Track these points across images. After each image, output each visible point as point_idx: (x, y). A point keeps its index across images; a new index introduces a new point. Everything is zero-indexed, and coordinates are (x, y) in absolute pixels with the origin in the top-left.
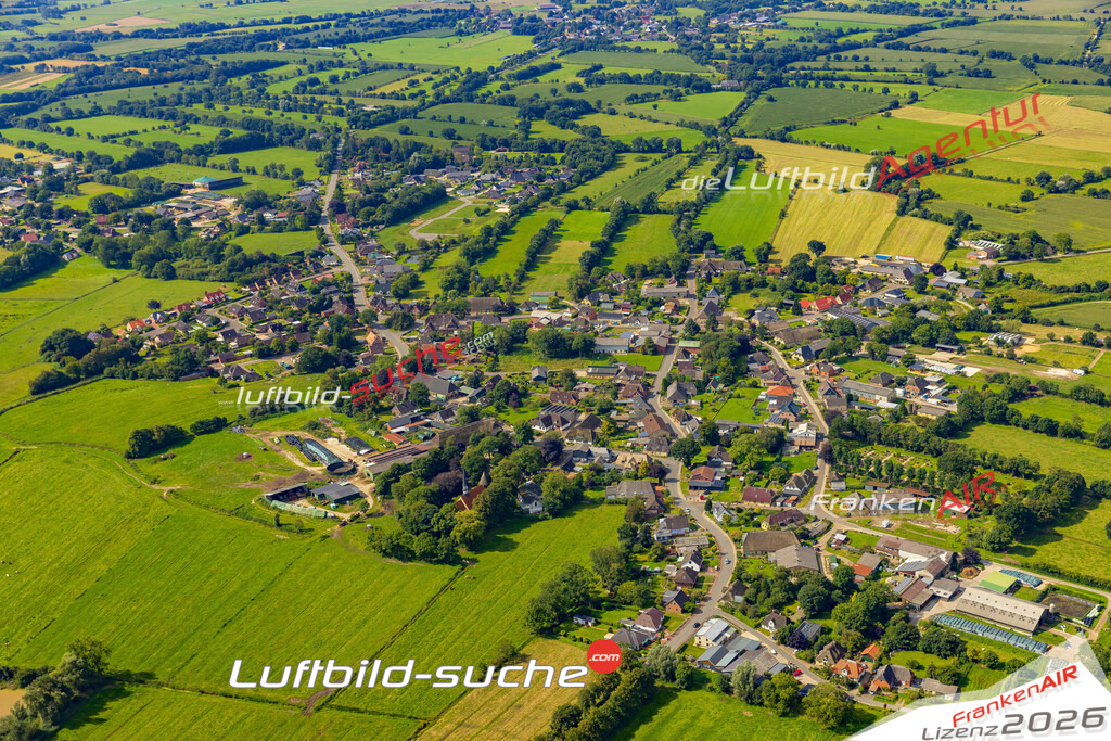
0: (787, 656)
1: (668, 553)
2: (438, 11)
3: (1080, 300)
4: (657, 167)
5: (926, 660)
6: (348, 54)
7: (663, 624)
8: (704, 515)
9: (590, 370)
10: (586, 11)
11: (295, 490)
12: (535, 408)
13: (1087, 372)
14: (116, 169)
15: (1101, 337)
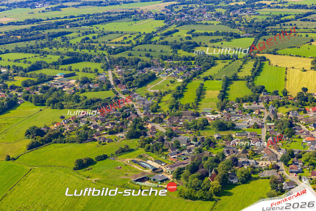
2: (123, 12)
4: (231, 65)
6: (94, 28)
8: (299, 181)
9: (237, 134)
10: (180, 11)
11: (143, 178)
12: (221, 148)
14: (25, 71)
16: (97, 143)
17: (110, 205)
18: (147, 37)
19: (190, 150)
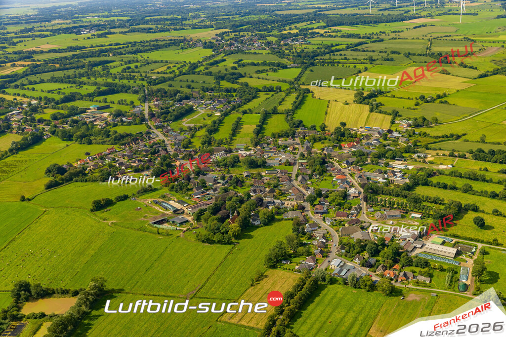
0: (365, 271)
1: (312, 236)
2: (171, 40)
3: (445, 141)
4: (273, 97)
5: (418, 269)
6: (139, 56)
7: (316, 262)
8: (322, 222)
9: (267, 172)
10: (231, 39)
11: (162, 220)
12: (248, 187)
13: (453, 166)
14: (57, 103)
15: (456, 154)
17: (122, 250)
18: (192, 66)
19: (215, 190)
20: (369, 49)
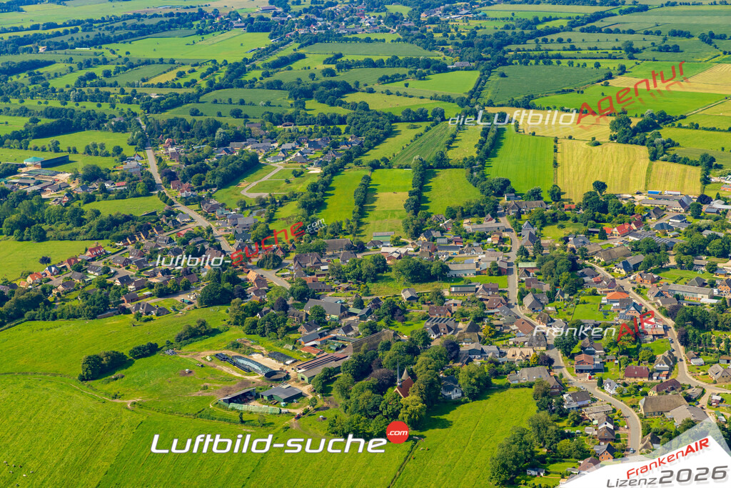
1: (582, 419)
2: (171, 15)
4: (430, 133)
6: (106, 50)
8: (597, 390)
9: (453, 289)
10: (306, 10)
11: (244, 395)
12: (419, 321)
16: (131, 317)
18: (233, 71)
19: (348, 329)
20: (622, 28)
